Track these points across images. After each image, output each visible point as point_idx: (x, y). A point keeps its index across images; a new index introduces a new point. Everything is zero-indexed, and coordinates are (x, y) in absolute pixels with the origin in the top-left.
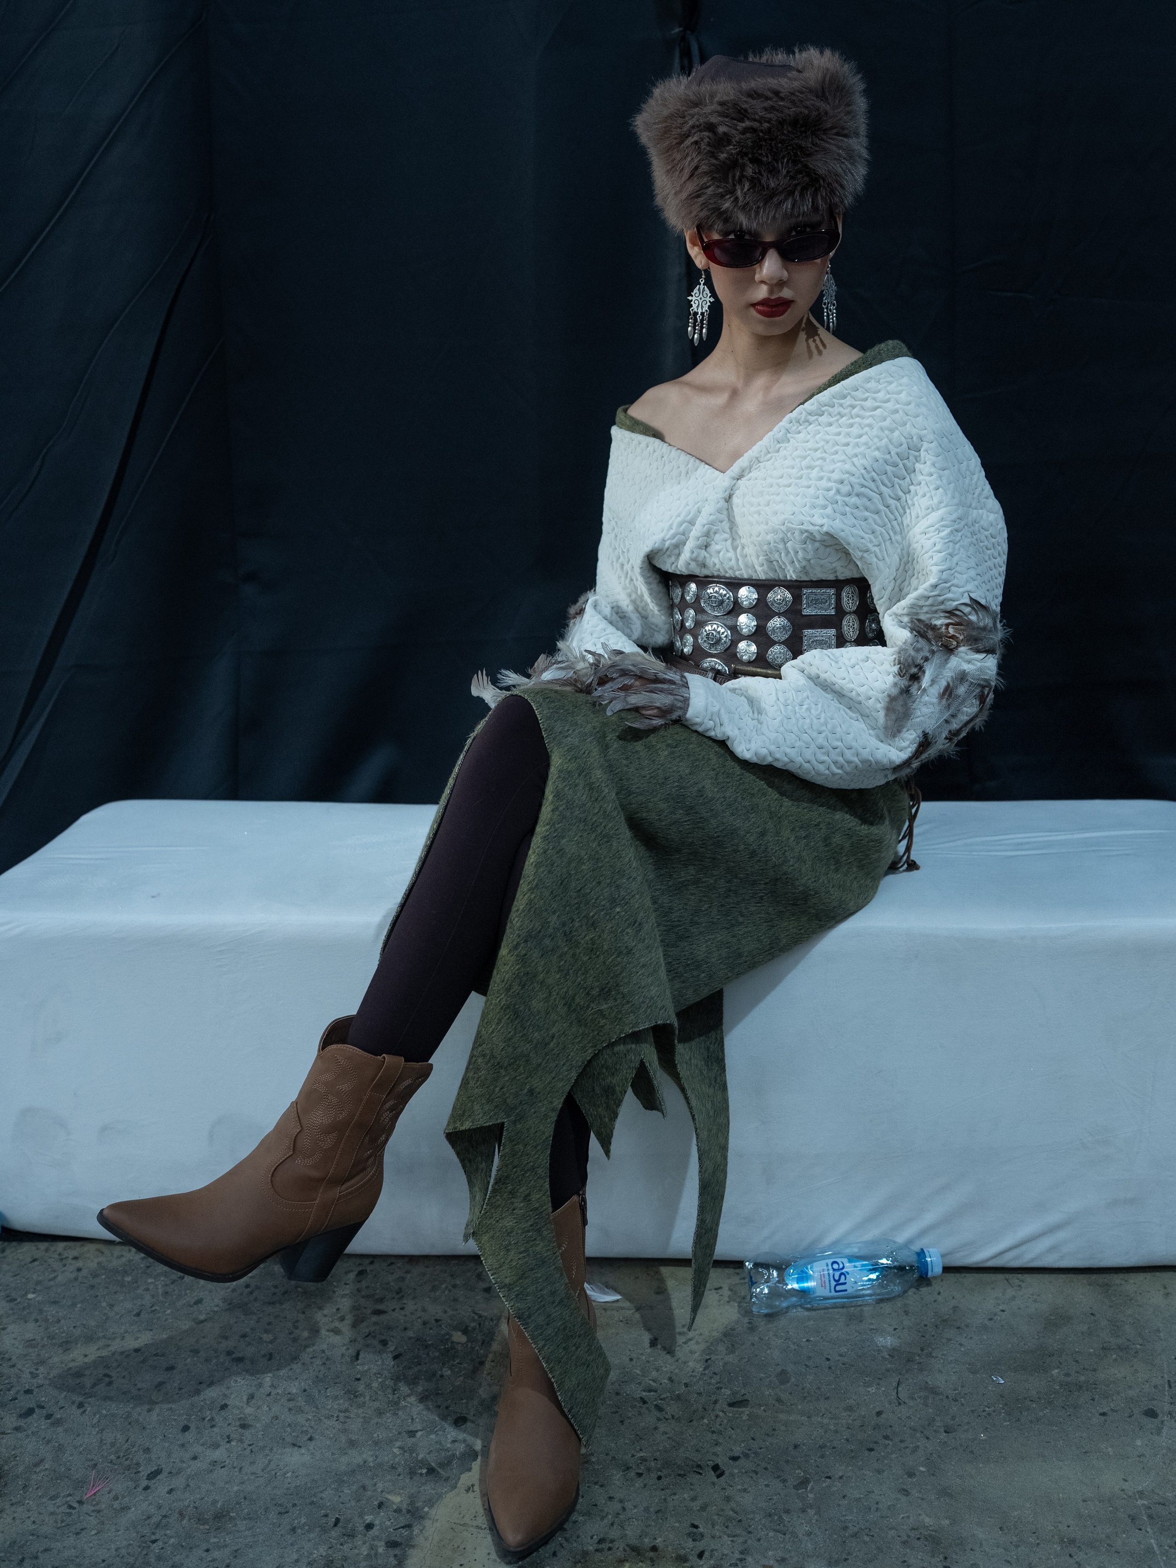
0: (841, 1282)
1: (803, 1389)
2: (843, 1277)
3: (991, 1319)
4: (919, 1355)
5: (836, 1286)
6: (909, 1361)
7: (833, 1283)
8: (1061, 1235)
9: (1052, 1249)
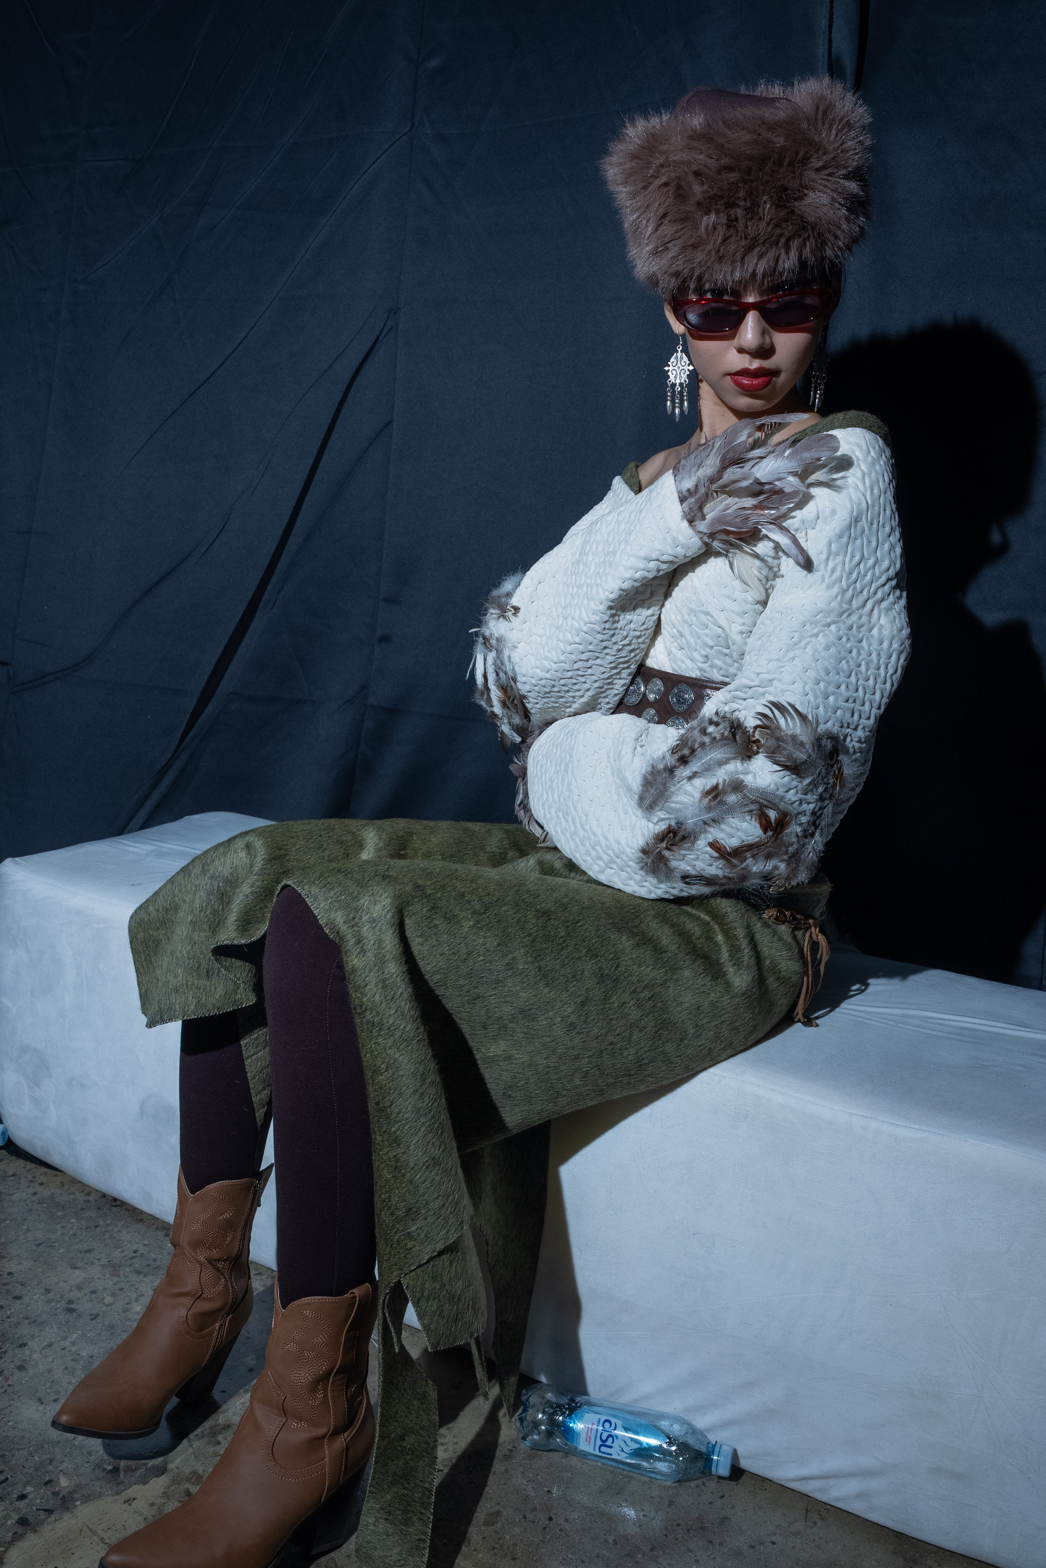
0: (606, 1444)
1: (500, 1539)
2: (610, 1439)
3: (752, 1547)
4: (644, 1555)
5: (601, 1446)
6: (629, 1555)
7: (599, 1442)
8: (873, 1484)
9: (860, 1496)
